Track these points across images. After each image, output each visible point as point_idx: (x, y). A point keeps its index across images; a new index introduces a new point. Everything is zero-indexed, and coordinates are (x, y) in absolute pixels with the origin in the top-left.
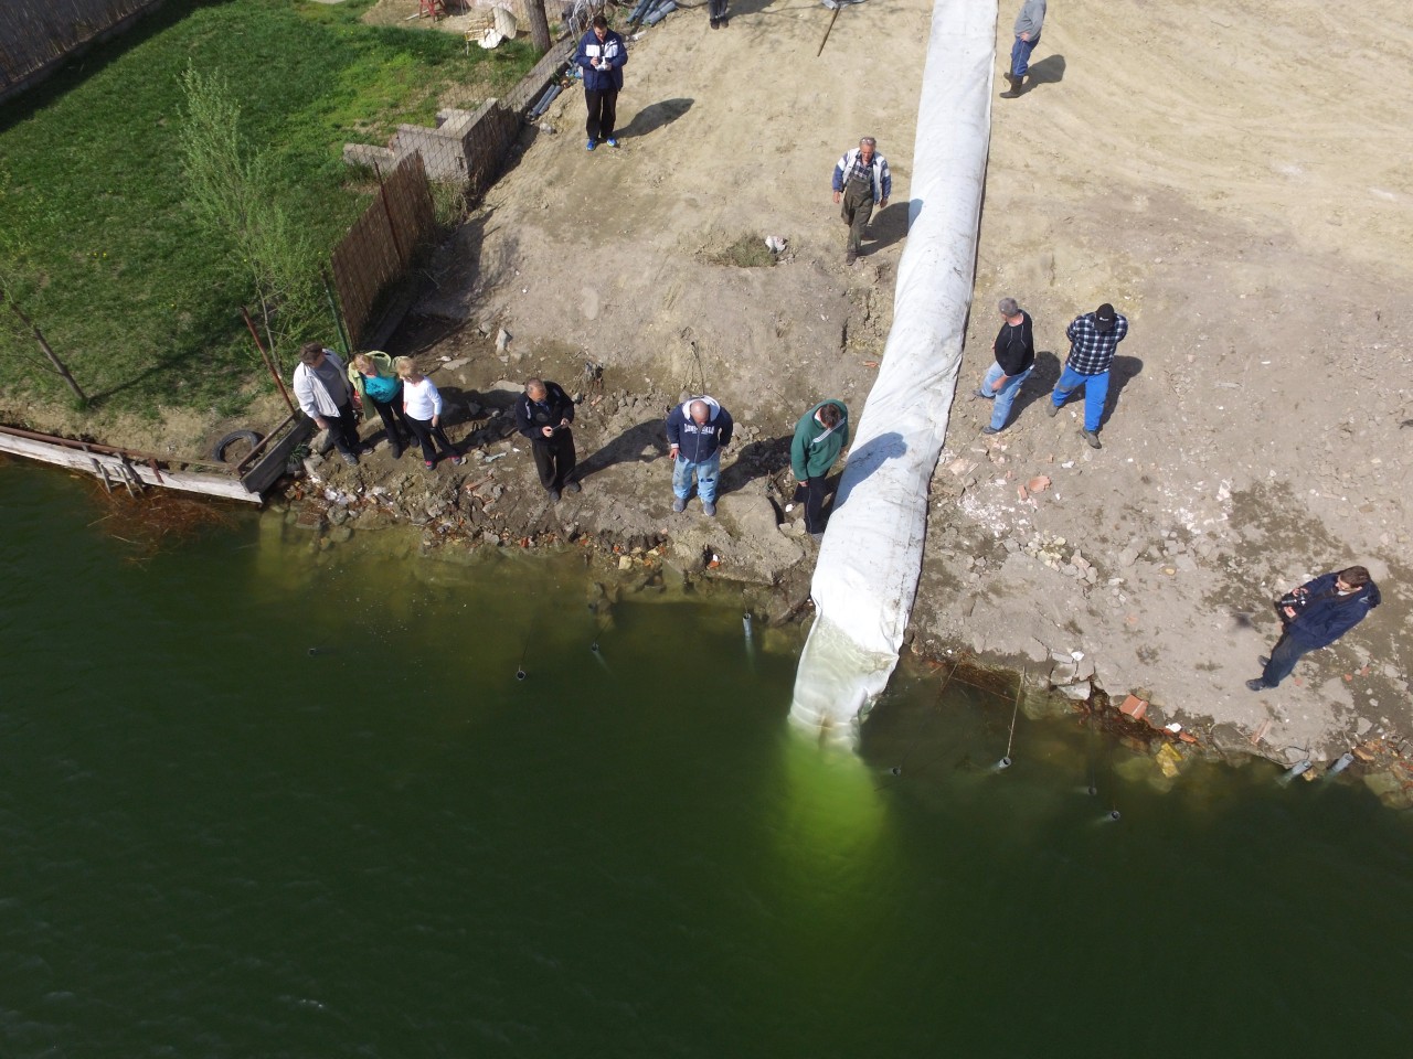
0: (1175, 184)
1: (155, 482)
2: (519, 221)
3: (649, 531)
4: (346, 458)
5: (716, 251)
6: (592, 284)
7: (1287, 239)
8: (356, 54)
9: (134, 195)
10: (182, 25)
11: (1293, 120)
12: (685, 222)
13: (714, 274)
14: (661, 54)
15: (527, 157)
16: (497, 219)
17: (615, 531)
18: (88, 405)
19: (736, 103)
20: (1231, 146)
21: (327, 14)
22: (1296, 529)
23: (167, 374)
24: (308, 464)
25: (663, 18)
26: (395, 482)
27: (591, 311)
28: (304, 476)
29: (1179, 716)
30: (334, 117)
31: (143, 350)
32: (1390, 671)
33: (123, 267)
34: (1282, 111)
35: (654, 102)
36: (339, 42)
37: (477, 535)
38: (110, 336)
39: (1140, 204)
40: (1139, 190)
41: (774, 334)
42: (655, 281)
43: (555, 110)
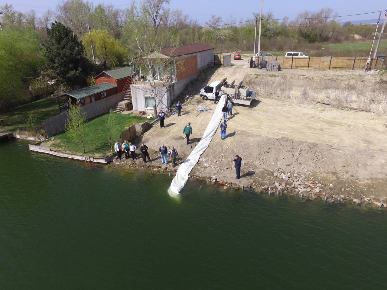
0: (245, 129)
1: (93, 161)
2: (148, 135)
3: (159, 166)
4: (119, 159)
5: (175, 138)
6: (157, 142)
7: (260, 136)
8: (128, 119)
9: (95, 133)
10: (104, 116)
11: (266, 123)
12: (171, 135)
13: (174, 140)
14: (173, 118)
15: (151, 129)
16: (145, 135)
17: (154, 165)
18: (85, 153)
19: (182, 123)
20: (256, 126)
21: (125, 115)
22: (252, 166)
23: (96, 151)
24: (114, 160)
25: (175, 114)
26: (125, 162)
27: (156, 145)
28: (113, 161)
29: (227, 183)
30: (124, 126)
31: (93, 148)
32: (260, 179)
33: (92, 140)
34: (265, 122)
35: (171, 123)
36: (126, 118)
37: (135, 167)
38: (89, 147)
39: (239, 132)
40: (240, 131)
41: (181, 146)
42: (165, 141)
43: (156, 124)
